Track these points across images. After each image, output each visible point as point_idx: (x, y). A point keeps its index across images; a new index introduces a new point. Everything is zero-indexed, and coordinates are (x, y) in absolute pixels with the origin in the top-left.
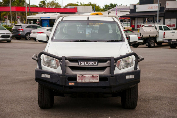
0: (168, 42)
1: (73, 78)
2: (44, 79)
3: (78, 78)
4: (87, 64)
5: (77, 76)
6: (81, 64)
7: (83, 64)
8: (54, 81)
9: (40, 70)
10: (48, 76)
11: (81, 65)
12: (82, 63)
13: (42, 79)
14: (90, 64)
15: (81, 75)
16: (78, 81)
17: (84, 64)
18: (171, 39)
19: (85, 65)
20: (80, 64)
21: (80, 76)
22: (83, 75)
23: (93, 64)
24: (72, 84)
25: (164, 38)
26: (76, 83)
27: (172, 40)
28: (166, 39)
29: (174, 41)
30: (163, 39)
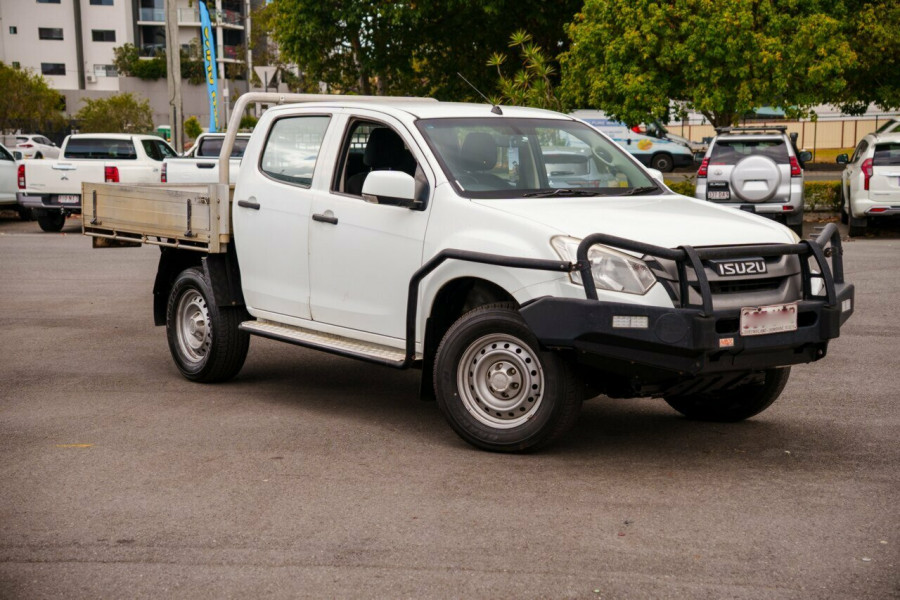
0: (43, 205)
1: (729, 323)
2: (622, 335)
3: (744, 321)
4: (741, 269)
5: (743, 313)
6: (725, 270)
7: (729, 270)
8: (667, 337)
9: (592, 302)
10: (641, 323)
11: (725, 275)
12: (726, 266)
13: (617, 334)
14: (749, 270)
15: (755, 306)
16: (744, 332)
17: (734, 272)
18: (57, 196)
19: (736, 274)
20: (722, 272)
21: (752, 312)
22: (760, 310)
23: (755, 268)
24: (726, 342)
25: (22, 191)
26: (739, 339)
27: (62, 200)
28: (30, 195)
29: (68, 201)
30: (17, 195)
